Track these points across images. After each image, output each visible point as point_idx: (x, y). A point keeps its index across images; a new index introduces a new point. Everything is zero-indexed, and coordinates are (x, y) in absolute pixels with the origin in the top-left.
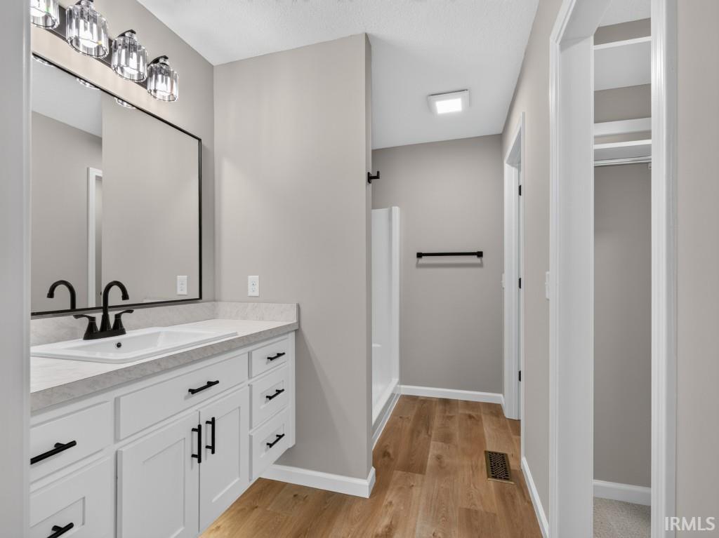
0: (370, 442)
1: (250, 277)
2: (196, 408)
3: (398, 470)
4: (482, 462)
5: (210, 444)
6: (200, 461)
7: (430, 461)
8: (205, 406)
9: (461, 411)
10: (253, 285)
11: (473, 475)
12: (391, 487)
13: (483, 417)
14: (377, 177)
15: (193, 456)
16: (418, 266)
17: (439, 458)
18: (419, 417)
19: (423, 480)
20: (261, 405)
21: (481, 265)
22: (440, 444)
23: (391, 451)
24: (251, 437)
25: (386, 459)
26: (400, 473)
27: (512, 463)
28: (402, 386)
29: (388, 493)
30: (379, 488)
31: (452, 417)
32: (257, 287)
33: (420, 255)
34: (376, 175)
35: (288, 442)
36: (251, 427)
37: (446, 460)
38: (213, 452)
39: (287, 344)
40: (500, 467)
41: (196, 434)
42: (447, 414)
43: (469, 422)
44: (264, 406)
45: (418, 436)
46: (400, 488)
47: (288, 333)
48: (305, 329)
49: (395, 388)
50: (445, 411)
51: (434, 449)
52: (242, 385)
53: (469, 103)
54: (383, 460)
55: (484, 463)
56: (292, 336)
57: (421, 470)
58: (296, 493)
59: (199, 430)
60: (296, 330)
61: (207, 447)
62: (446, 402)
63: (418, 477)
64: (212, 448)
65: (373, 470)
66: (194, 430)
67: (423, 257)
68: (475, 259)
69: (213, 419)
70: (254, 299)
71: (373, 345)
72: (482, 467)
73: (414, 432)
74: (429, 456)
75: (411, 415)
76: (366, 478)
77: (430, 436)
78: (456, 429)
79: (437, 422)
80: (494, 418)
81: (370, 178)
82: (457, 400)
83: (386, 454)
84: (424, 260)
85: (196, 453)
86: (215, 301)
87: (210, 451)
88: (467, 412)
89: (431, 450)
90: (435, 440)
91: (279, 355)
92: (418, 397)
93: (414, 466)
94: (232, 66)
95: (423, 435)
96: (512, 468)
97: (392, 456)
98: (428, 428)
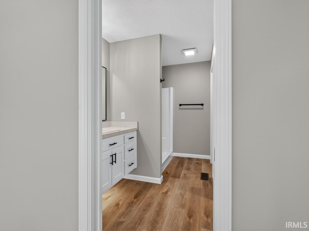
0: (161, 170)
1: (122, 113)
2: (111, 150)
3: (171, 177)
4: (200, 175)
5: (115, 161)
6: (112, 164)
7: (182, 175)
8: (113, 150)
9: (195, 161)
10: (123, 116)
11: (196, 179)
12: (168, 181)
13: (202, 163)
14: (164, 80)
15: (111, 163)
16: (180, 109)
17: (185, 174)
18: (179, 163)
19: (179, 180)
20: (127, 152)
21: (203, 109)
22: (186, 171)
23: (169, 172)
24: (124, 162)
25: (167, 174)
26: (171, 178)
27: (210, 176)
28: (174, 153)
29: (167, 183)
30: (164, 181)
31: (191, 163)
32: (124, 116)
33: (180, 105)
34: (163, 80)
35: (135, 166)
36: (124, 159)
37: (187, 175)
38: (116, 163)
39: (134, 134)
40: (205, 177)
41: (111, 157)
42: (190, 162)
43: (197, 165)
44: (128, 153)
45: (178, 168)
46: (171, 182)
47: (134, 131)
48: (140, 130)
49: (171, 154)
50: (189, 161)
51: (184, 172)
52: (122, 146)
53: (197, 52)
54: (166, 175)
55: (200, 176)
56: (136, 132)
57: (179, 177)
58: (137, 182)
59: (112, 156)
60: (137, 130)
61: (114, 162)
62: (190, 159)
63: (177, 179)
64: (115, 162)
65: (162, 176)
66: (111, 156)
67: (182, 106)
68: (200, 106)
69: (116, 154)
70: (123, 120)
71: (162, 138)
72: (199, 177)
73: (177, 167)
74: (182, 173)
75: (177, 162)
76: (160, 178)
77: (183, 168)
78: (192, 167)
79: (185, 165)
80: (206, 164)
81: (161, 81)
82: (194, 158)
83: (167, 173)
84: (182, 107)
85: (111, 162)
86: (110, 121)
87: (115, 163)
88: (197, 162)
89: (183, 172)
90: (184, 170)
91: (132, 138)
92: (179, 157)
93: (176, 176)
94: (116, 43)
95: (180, 168)
96: (209, 177)
97: (169, 174)
98: (182, 166)
